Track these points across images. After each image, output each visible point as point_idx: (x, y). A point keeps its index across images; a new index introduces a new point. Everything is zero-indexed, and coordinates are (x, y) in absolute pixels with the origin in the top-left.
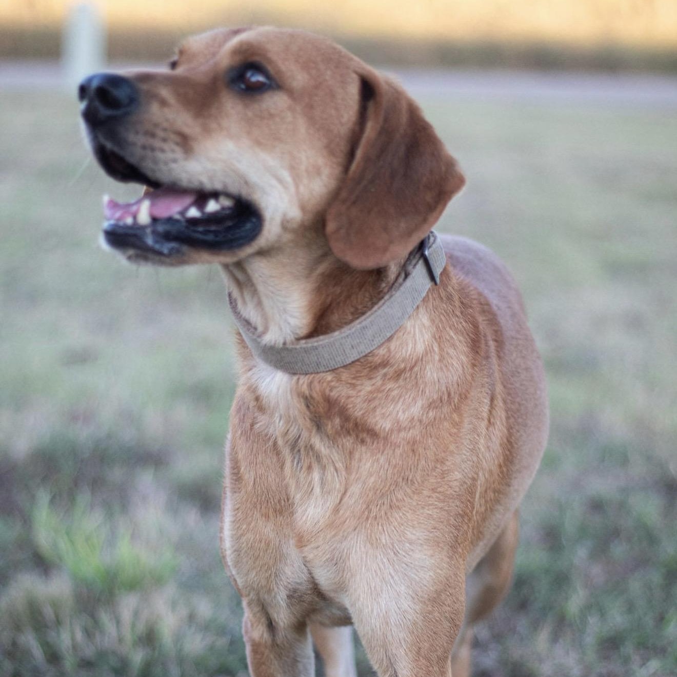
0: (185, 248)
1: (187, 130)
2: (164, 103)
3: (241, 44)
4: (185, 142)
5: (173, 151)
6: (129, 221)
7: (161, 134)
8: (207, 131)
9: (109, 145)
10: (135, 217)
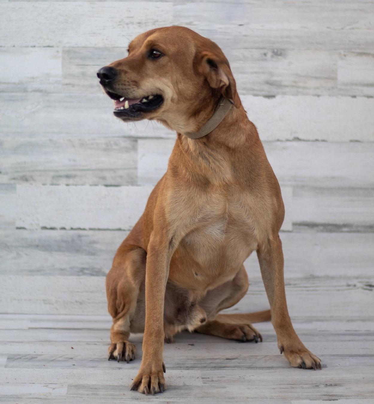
0: (142, 113)
1: (136, 79)
2: (126, 72)
3: (148, 41)
4: (136, 84)
5: (133, 88)
6: (122, 108)
7: (127, 83)
8: (142, 77)
9: (111, 91)
10: (124, 106)
